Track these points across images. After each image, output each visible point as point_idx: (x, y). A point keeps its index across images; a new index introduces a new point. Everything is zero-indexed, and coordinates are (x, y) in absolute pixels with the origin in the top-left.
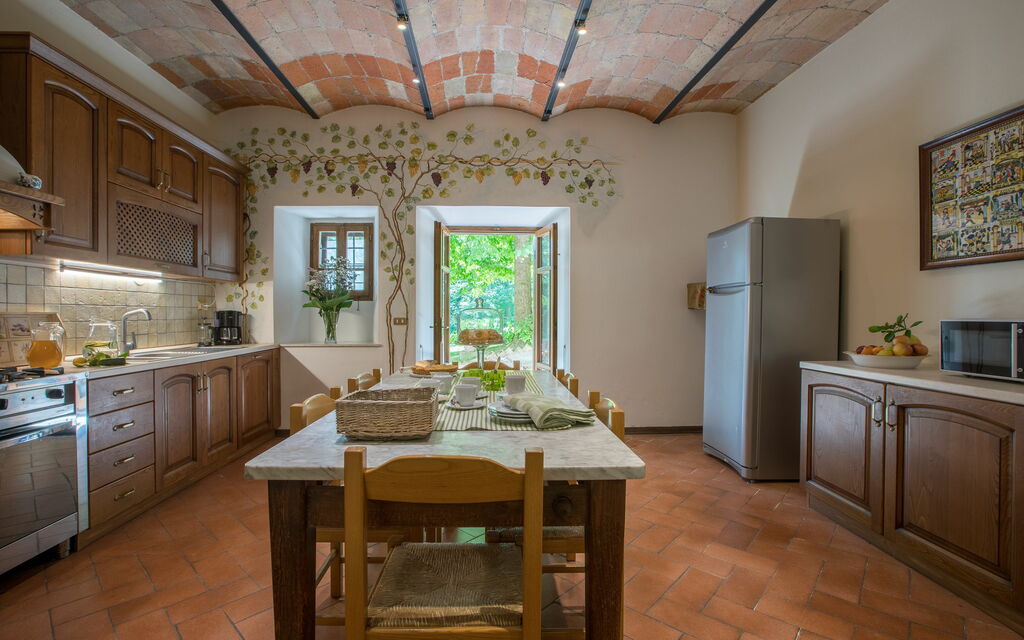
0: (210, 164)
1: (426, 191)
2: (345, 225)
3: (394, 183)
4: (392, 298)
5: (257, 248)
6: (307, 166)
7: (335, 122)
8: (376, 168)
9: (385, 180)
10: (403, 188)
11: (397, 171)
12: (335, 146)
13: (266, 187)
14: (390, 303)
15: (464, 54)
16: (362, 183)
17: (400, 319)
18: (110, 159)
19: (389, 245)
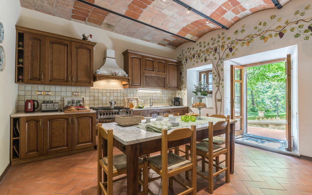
0: (169, 63)
1: (227, 55)
2: (208, 71)
3: (217, 55)
4: (217, 93)
5: (184, 81)
6: (194, 56)
7: (200, 42)
8: (211, 52)
9: (214, 55)
10: (219, 56)
11: (218, 51)
12: (200, 48)
13: (185, 64)
14: (216, 94)
15: (223, 5)
16: (208, 58)
17: (219, 100)
18: (143, 68)
19: (215, 76)
